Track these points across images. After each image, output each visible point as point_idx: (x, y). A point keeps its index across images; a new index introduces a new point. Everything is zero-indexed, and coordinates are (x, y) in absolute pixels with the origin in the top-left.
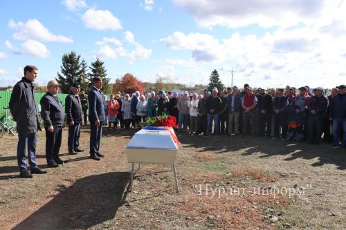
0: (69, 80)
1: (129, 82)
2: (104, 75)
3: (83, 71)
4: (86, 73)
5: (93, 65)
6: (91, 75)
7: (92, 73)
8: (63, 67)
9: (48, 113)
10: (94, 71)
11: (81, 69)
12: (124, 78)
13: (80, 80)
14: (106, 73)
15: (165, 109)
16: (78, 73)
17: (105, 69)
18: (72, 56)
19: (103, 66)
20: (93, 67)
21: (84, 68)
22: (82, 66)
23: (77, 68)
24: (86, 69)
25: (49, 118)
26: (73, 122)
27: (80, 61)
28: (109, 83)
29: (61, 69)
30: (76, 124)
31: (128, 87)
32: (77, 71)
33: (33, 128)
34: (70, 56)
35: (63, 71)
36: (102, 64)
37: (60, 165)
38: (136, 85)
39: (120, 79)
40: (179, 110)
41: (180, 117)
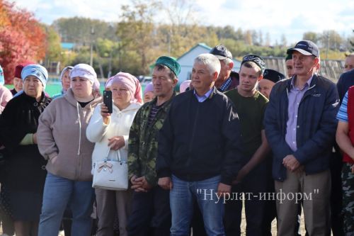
40: (46, 154)
41: (51, 193)
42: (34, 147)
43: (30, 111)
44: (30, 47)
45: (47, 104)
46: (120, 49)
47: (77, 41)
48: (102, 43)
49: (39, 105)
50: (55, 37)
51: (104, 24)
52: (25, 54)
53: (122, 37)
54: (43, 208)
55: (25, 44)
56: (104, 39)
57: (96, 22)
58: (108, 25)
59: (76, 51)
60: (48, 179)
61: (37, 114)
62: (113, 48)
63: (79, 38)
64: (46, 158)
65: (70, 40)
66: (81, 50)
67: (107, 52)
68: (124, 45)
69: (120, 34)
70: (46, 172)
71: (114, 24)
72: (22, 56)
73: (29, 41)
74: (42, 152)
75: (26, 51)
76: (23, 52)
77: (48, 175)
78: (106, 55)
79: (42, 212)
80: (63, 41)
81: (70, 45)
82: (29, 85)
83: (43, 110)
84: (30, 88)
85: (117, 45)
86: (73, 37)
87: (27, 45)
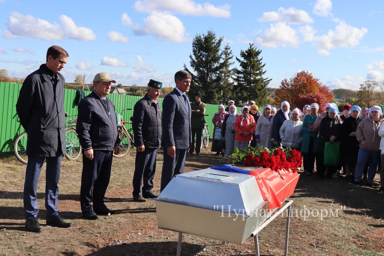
0: (202, 78)
1: (304, 86)
2: (261, 74)
3: (225, 65)
4: (231, 68)
5: (243, 55)
6: (239, 72)
7: (240, 69)
8: (194, 57)
9: (87, 127)
10: (243, 65)
11: (222, 61)
12: (296, 80)
13: (219, 79)
14: (264, 69)
15: (333, 138)
16: (217, 69)
17: (263, 62)
18: (209, 38)
19: (259, 57)
20: (242, 59)
21: (226, 60)
22: (224, 56)
23: (216, 60)
24: (230, 61)
25: (87, 136)
26: (143, 147)
27: (222, 48)
28: (268, 86)
29: (190, 60)
30: (149, 150)
31: (302, 96)
32: (216, 65)
33: (49, 149)
34: (206, 39)
35: (193, 64)
36: (258, 53)
37: (101, 217)
38: (317, 92)
39: (289, 81)
40: (360, 140)
41: (361, 155)
42: (355, 137)
43: (353, 124)
44: (327, 100)
45: (360, 121)
46: (359, 101)
47: (340, 98)
48: (351, 99)
49: (357, 121)
50: (333, 96)
51: (352, 91)
52: (325, 103)
53: (360, 97)
54: (358, 161)
55: (325, 99)
56: (352, 97)
57: (349, 91)
58: (354, 92)
59: (340, 102)
60: (360, 150)
61: (356, 125)
62: (356, 101)
63: (342, 97)
64: (360, 142)
65: (338, 98)
66: (342, 102)
67: (353, 102)
68: (360, 100)
69: (359, 96)
70: (359, 147)
71: (356, 91)
72: (324, 103)
73: (327, 98)
74: (358, 139)
75: (325, 102)
76: (324, 102)
77: (360, 149)
78: (353, 103)
79: (358, 162)
80: (335, 98)
81: (338, 100)
82: (354, 114)
83: (358, 124)
84: (354, 115)
85: (357, 99)
86: (339, 96)
87: (326, 99)
